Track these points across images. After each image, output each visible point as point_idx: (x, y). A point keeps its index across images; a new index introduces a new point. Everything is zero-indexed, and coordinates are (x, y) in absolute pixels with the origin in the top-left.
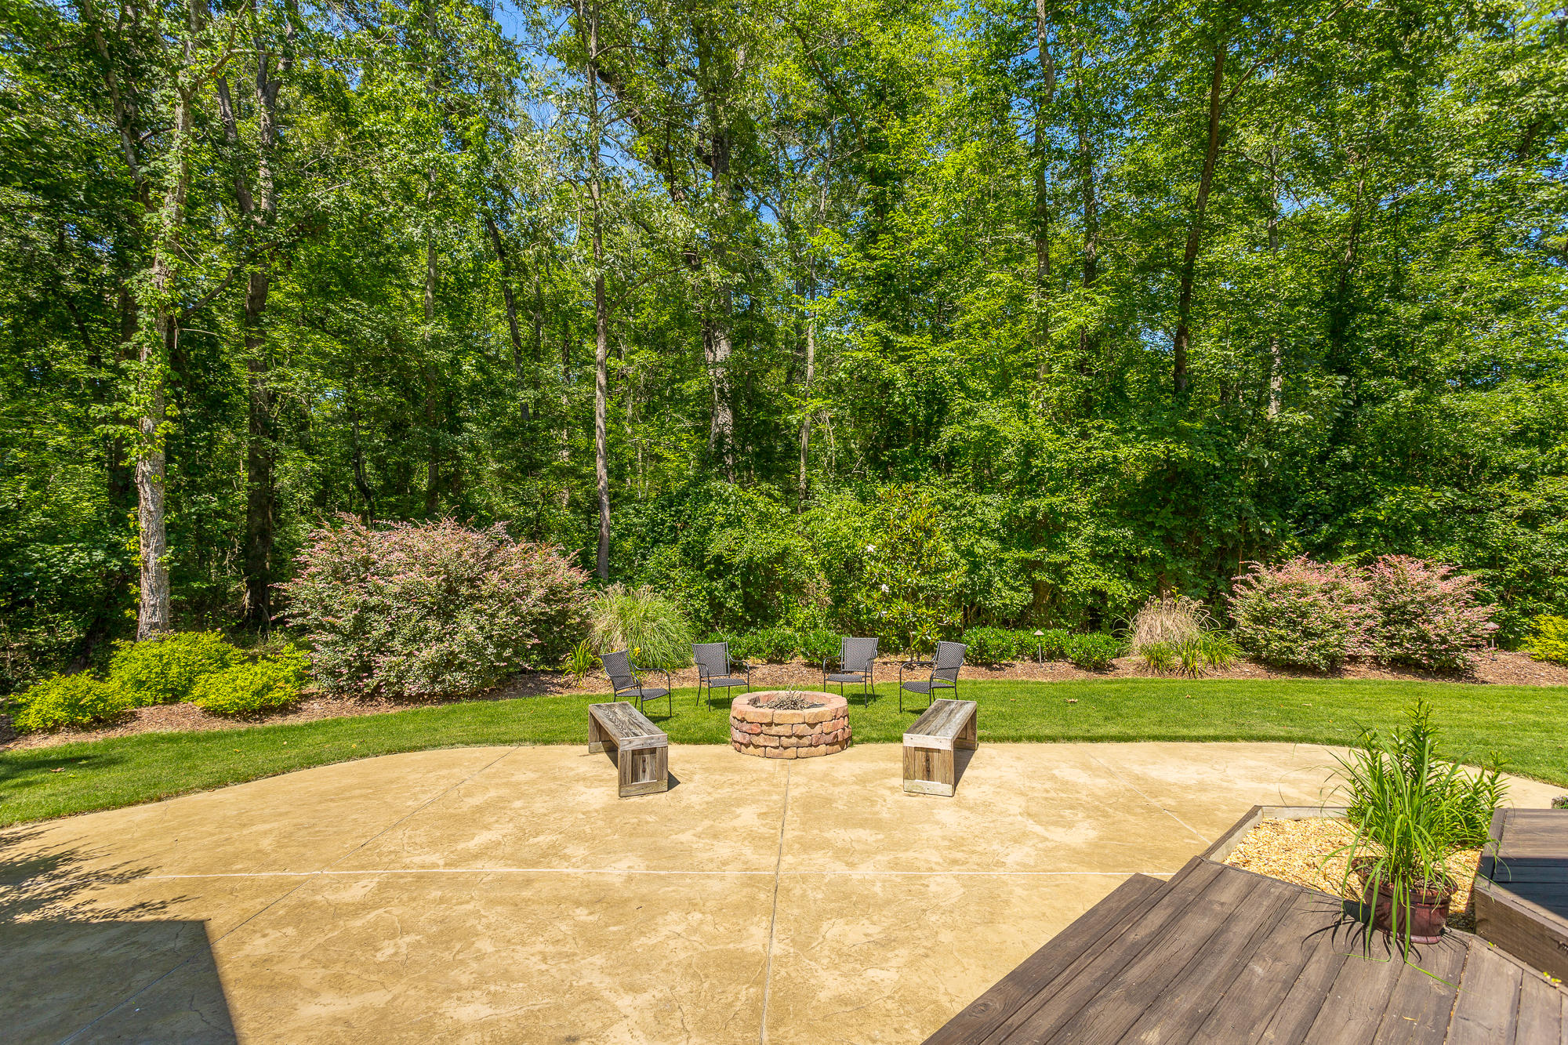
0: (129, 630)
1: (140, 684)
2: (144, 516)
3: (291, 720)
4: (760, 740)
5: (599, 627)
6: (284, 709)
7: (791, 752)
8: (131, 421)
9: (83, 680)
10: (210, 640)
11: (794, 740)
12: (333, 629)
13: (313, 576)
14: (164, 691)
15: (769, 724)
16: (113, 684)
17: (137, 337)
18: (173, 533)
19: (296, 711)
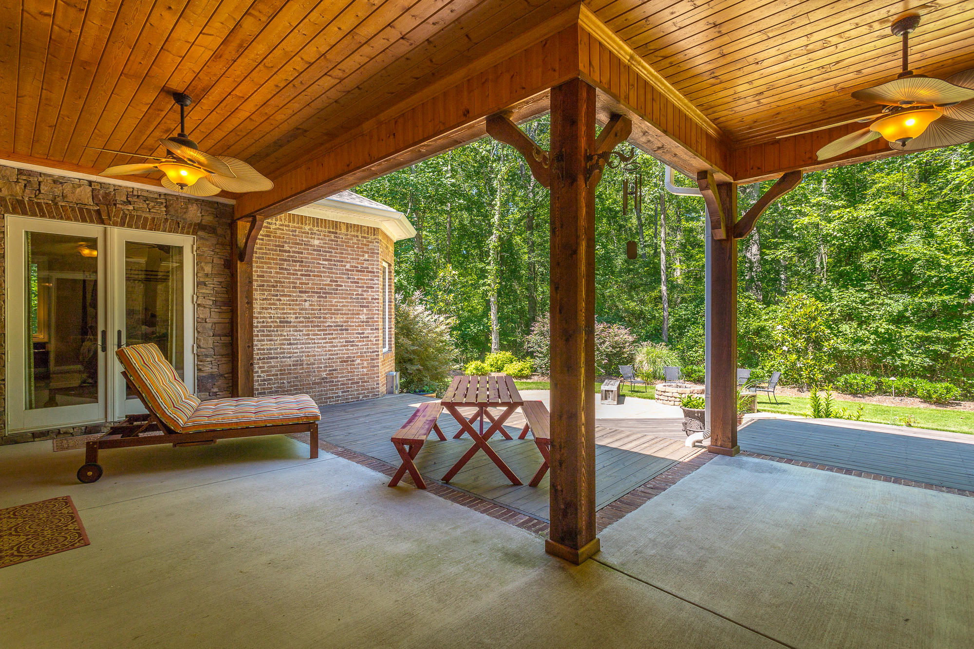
0: (489, 350)
1: (492, 365)
2: (492, 314)
3: (529, 381)
4: (661, 397)
5: (638, 359)
6: (527, 377)
7: (672, 403)
8: (489, 285)
9: (479, 363)
10: (508, 354)
11: (673, 398)
12: (541, 353)
13: (535, 335)
14: (497, 368)
15: (665, 392)
16: (485, 365)
17: (490, 258)
18: (500, 319)
19: (530, 379)
